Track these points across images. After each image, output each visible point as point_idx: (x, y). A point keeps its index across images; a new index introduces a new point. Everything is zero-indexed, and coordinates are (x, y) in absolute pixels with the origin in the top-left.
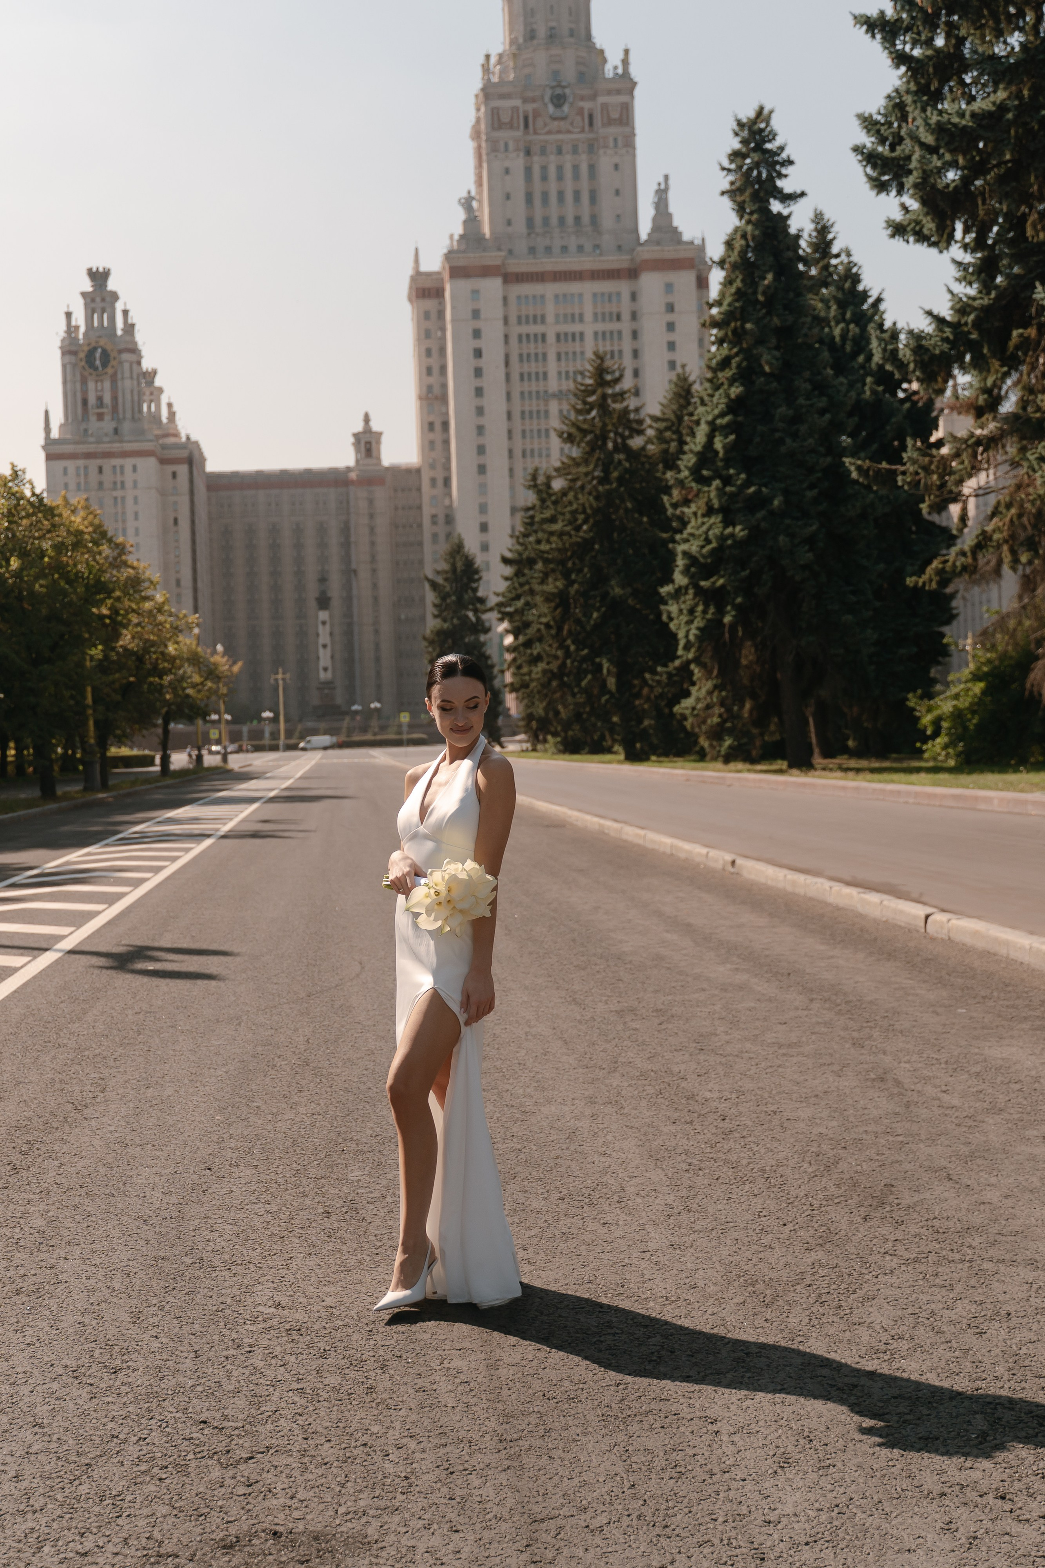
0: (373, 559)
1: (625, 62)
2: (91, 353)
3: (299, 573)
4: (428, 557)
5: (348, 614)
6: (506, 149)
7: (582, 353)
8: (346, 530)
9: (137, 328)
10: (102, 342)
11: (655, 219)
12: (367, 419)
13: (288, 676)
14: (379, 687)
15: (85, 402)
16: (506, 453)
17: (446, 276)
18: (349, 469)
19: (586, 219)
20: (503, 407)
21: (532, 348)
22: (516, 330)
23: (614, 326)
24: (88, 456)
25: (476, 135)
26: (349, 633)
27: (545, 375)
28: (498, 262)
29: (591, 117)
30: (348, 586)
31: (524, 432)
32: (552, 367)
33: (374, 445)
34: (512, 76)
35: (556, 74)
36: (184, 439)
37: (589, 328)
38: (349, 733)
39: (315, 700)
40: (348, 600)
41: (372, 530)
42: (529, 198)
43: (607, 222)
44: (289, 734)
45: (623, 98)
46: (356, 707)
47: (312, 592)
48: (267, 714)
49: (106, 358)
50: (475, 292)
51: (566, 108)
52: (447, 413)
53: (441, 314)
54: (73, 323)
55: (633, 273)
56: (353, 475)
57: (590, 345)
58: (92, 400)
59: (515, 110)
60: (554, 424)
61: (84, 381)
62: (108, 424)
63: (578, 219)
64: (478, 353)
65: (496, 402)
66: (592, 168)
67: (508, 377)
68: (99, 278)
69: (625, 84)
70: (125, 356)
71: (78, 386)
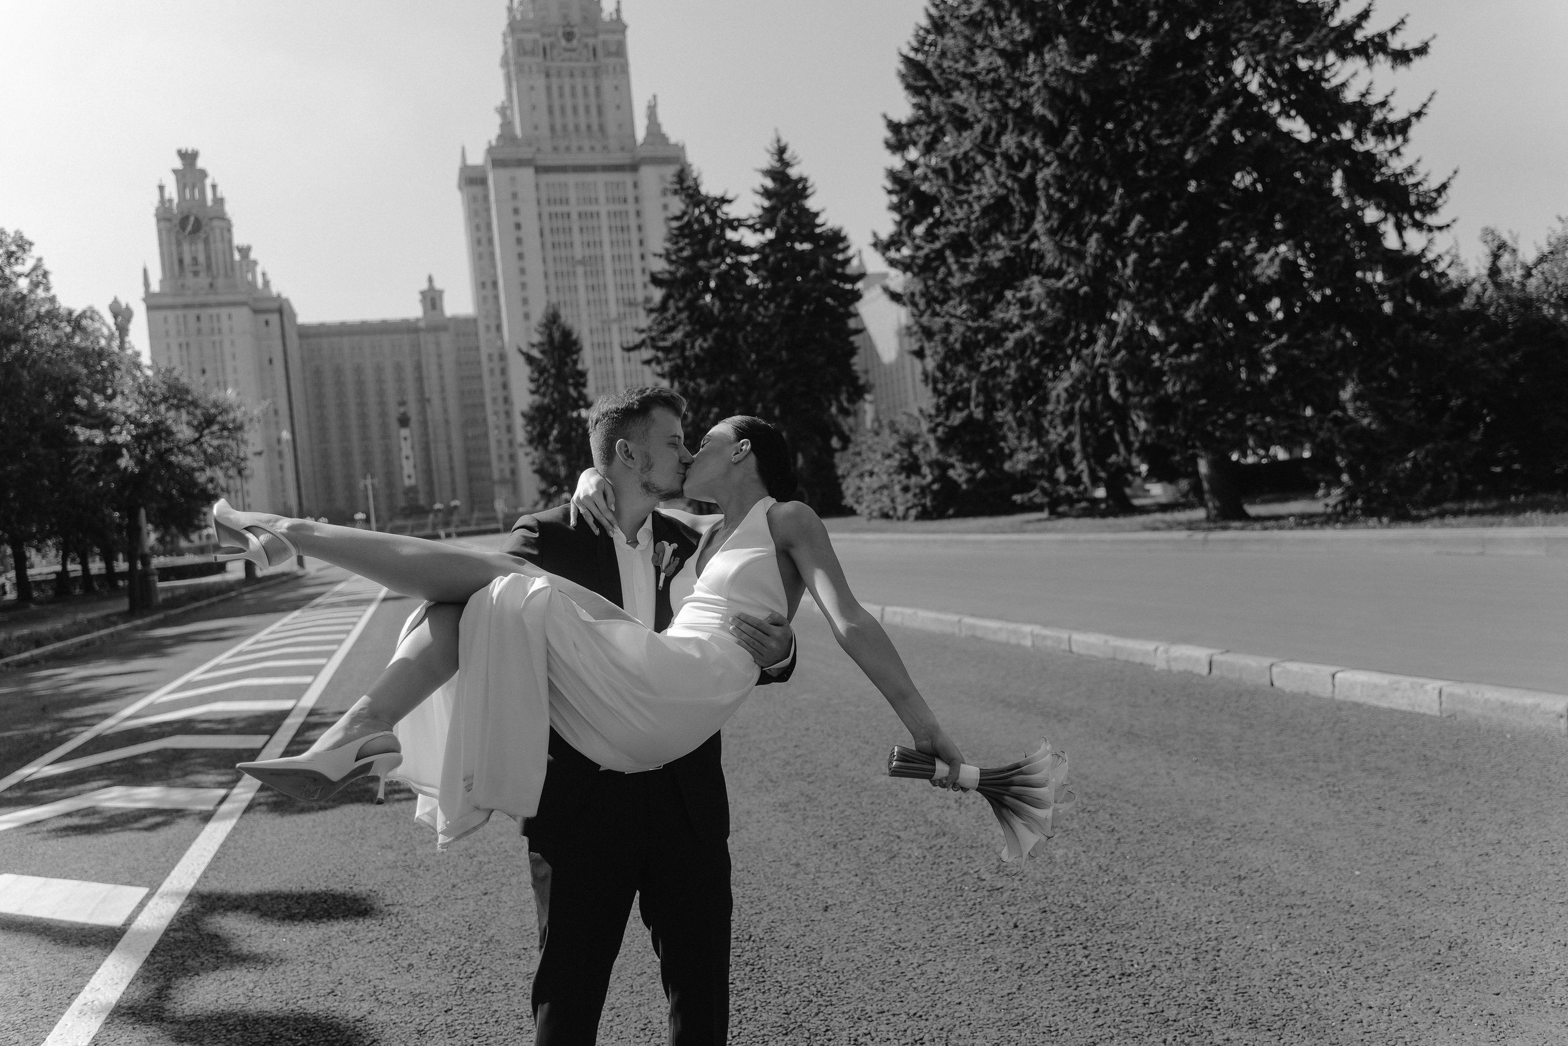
0: (443, 390)
1: (618, 11)
2: (183, 222)
3: (382, 403)
4: (487, 387)
5: (425, 433)
6: (530, 71)
7: (599, 228)
10: (194, 211)
11: (648, 128)
12: (430, 280)
13: (376, 481)
14: (454, 490)
15: (181, 262)
16: (545, 304)
17: (489, 167)
18: (418, 320)
19: (595, 127)
20: (540, 268)
21: (560, 223)
22: (547, 209)
23: (622, 207)
24: (187, 306)
25: (504, 62)
26: (426, 449)
27: (572, 244)
28: (529, 156)
29: (594, 50)
30: (423, 412)
31: (557, 288)
32: (577, 237)
33: (438, 301)
34: (531, 16)
35: (565, 16)
36: (276, 297)
39: (401, 502)
40: (424, 423)
41: (440, 367)
42: (550, 109)
43: (612, 129)
45: (617, 37)
46: (438, 506)
47: (393, 415)
48: (360, 516)
50: (512, 180)
51: (575, 43)
52: (495, 275)
53: (486, 198)
54: (167, 196)
55: (634, 168)
56: (422, 324)
57: (604, 222)
58: (187, 260)
59: (535, 42)
60: (581, 282)
61: (179, 244)
62: (203, 280)
63: (589, 127)
64: (518, 226)
65: (534, 264)
66: (598, 89)
67: (543, 245)
68: (189, 158)
69: (619, 26)
70: (216, 223)
71: (174, 248)
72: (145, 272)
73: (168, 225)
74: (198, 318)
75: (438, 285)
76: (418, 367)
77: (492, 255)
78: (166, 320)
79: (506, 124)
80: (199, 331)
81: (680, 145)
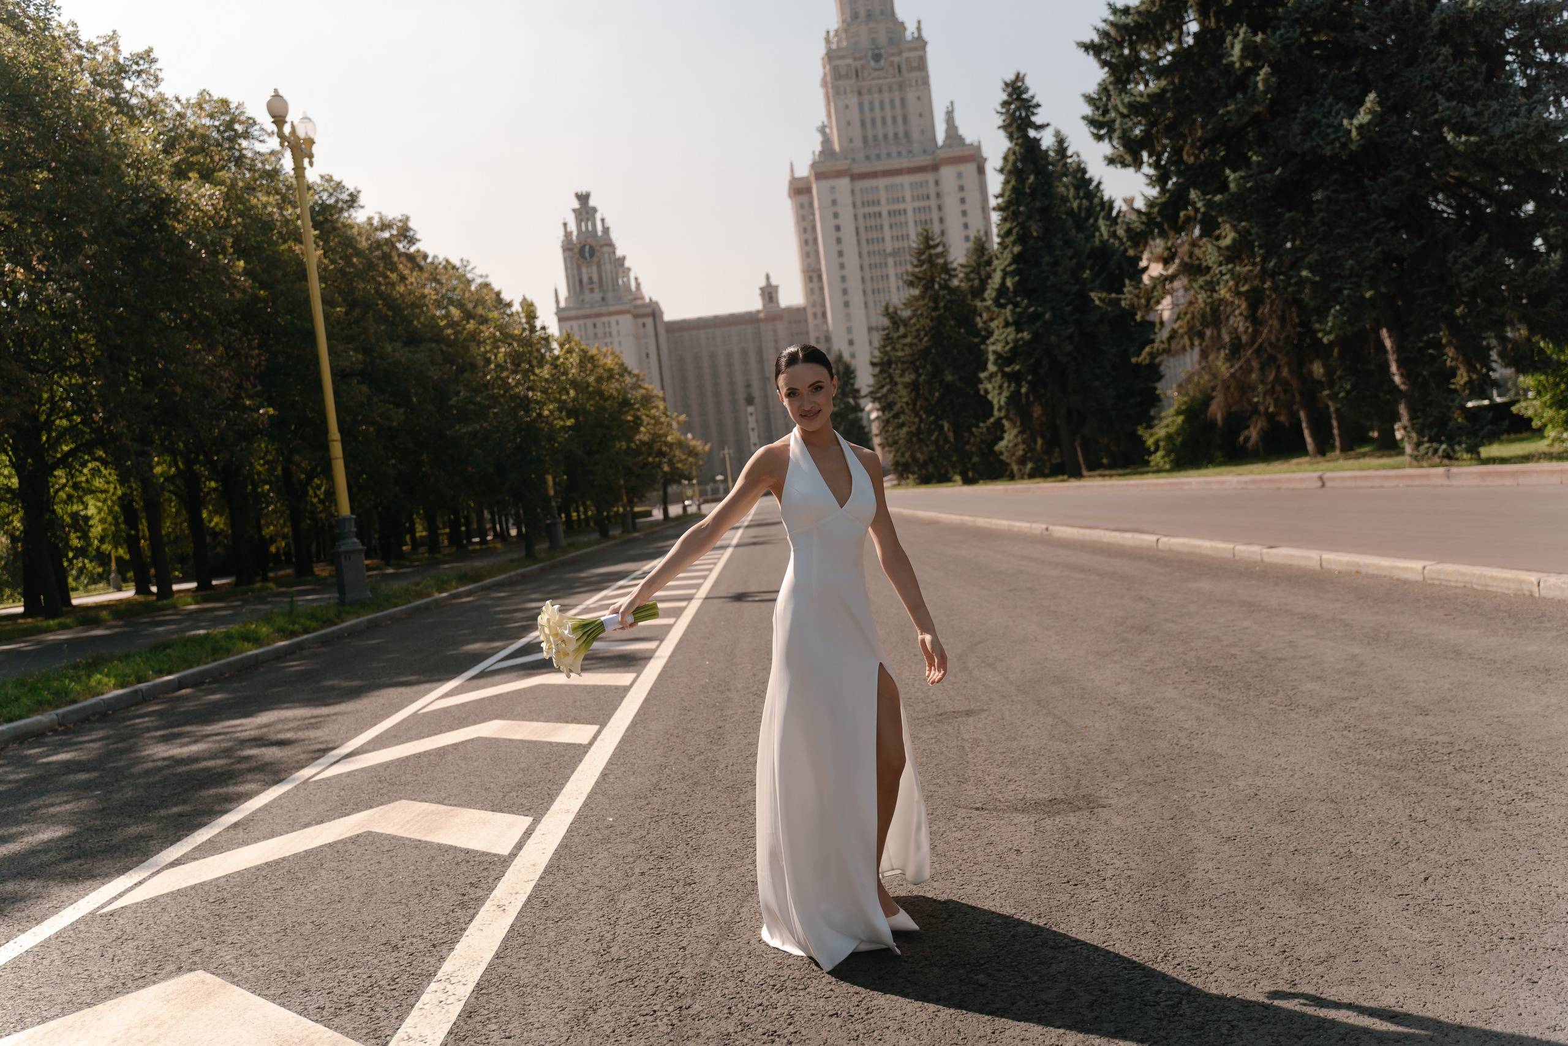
1: (919, 29)
2: (582, 250)
3: (732, 383)
5: (766, 407)
6: (845, 92)
7: (906, 223)
9: (611, 230)
10: (589, 241)
11: (947, 131)
12: (767, 277)
13: (731, 451)
15: (580, 282)
16: (861, 293)
17: (813, 179)
18: (758, 312)
19: (901, 134)
20: (857, 262)
21: (872, 222)
22: (861, 211)
23: (926, 203)
24: (586, 317)
25: (824, 84)
26: (768, 419)
27: (883, 239)
28: (846, 167)
29: (899, 67)
30: (764, 389)
31: (872, 278)
32: (887, 233)
33: (774, 295)
34: (845, 44)
35: (874, 40)
36: (647, 300)
37: (909, 206)
40: (766, 397)
42: (863, 124)
43: (916, 135)
45: (919, 53)
47: (741, 395)
48: (720, 477)
49: (592, 251)
50: (832, 189)
51: (882, 62)
52: (820, 270)
53: (811, 204)
54: (569, 229)
55: (935, 168)
56: (762, 315)
57: (910, 217)
58: (585, 279)
59: (849, 66)
60: (891, 272)
61: (579, 268)
62: (597, 295)
63: (896, 135)
64: (837, 228)
65: (852, 260)
66: (903, 100)
67: (858, 242)
68: (583, 198)
69: (920, 43)
70: (605, 249)
71: (575, 271)
72: (556, 291)
73: (570, 253)
74: (595, 325)
75: (774, 282)
76: (760, 352)
77: (817, 252)
78: (572, 328)
79: (826, 141)
80: (596, 335)
81: (976, 144)
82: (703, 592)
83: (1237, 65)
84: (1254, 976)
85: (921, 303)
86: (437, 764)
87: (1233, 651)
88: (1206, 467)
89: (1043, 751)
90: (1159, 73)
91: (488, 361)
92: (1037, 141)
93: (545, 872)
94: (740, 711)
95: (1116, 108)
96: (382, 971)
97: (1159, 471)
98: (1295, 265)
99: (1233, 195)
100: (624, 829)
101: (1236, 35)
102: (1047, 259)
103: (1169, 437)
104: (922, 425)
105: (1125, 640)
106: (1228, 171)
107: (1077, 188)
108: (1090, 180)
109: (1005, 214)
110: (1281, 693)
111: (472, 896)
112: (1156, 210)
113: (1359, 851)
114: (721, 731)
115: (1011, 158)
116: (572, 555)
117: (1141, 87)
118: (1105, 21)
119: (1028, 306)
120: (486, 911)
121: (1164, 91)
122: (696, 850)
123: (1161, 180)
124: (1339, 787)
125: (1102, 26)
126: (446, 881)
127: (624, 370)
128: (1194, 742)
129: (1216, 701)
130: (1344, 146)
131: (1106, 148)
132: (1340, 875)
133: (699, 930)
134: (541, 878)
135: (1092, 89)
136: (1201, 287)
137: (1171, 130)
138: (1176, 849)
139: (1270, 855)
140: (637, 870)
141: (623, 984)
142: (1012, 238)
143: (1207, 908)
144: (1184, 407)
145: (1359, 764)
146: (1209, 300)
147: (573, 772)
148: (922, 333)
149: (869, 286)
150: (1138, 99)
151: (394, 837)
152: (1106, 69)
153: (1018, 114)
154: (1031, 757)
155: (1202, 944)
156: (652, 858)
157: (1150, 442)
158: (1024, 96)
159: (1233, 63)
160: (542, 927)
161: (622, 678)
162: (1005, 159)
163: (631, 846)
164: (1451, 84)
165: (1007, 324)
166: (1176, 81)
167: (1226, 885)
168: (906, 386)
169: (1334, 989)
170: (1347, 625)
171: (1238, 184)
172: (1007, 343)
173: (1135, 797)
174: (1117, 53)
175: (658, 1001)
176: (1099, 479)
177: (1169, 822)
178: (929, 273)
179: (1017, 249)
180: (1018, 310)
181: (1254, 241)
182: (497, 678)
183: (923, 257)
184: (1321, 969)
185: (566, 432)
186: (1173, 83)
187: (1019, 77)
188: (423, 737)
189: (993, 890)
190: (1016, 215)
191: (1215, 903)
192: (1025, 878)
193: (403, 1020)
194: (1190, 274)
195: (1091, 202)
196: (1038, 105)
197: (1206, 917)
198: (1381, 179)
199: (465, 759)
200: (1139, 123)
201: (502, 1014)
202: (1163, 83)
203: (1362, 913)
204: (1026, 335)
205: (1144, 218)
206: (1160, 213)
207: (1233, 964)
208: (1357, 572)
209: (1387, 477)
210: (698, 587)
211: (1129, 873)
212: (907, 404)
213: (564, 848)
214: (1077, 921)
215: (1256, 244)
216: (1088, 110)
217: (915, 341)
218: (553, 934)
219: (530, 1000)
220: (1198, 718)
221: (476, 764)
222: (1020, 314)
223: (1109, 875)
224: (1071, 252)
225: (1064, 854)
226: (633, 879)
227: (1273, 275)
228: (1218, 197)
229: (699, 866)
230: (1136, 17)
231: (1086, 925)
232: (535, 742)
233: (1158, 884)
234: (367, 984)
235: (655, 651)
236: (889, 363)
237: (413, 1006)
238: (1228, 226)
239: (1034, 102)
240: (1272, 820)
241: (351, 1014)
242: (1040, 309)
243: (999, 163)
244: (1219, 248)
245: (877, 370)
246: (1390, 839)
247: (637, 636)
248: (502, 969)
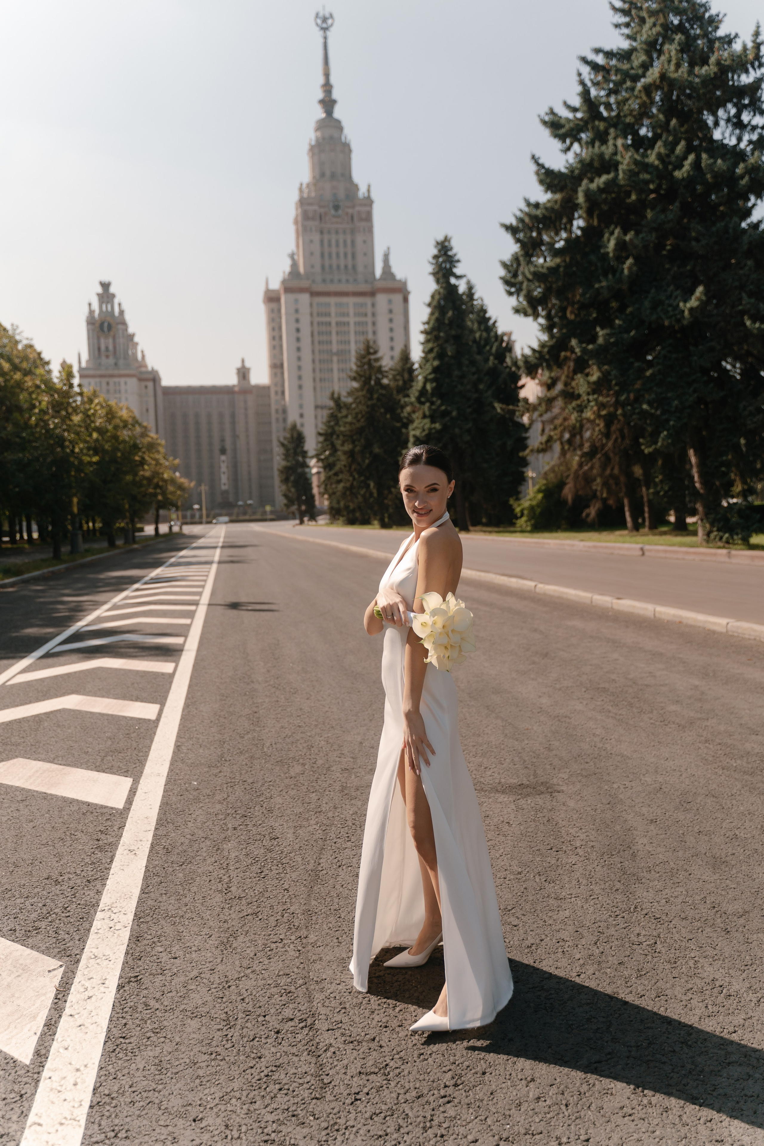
0: (247, 430)
1: (369, 191)
2: (102, 325)
3: (210, 437)
4: (274, 430)
5: (235, 457)
6: (311, 230)
7: (349, 332)
8: (233, 416)
9: (125, 312)
10: (108, 319)
11: (383, 269)
12: (243, 361)
13: (207, 488)
14: (250, 494)
15: (99, 349)
16: (312, 380)
17: (282, 292)
18: (234, 386)
19: (350, 266)
20: (311, 357)
21: (324, 328)
22: (316, 319)
23: (364, 319)
24: (102, 376)
25: (296, 222)
26: (235, 467)
27: (331, 342)
28: (307, 286)
29: (352, 217)
30: (234, 443)
31: (321, 370)
32: (334, 338)
33: (247, 375)
34: (313, 194)
35: (335, 195)
36: (150, 369)
37: (352, 320)
38: (238, 515)
39: (219, 499)
40: (235, 450)
41: (246, 416)
42: (322, 255)
43: (360, 268)
44: (208, 516)
45: (367, 209)
46: (240, 503)
47: (217, 447)
48: (196, 506)
49: (110, 327)
50: (296, 301)
51: (340, 212)
52: (283, 360)
53: (279, 310)
54: (92, 308)
55: (372, 294)
56: (237, 389)
57: (352, 328)
58: (103, 348)
59: (315, 211)
60: (335, 366)
61: (98, 338)
62: (111, 361)
63: (346, 267)
64: (298, 330)
65: (307, 355)
66: (353, 242)
67: (313, 342)
68: (105, 286)
69: (368, 202)
70: (120, 327)
71: (96, 340)
72: (79, 355)
73: (92, 327)
74: (108, 384)
75: (247, 365)
77: (281, 346)
79: (294, 265)
80: (108, 391)
81: (404, 280)
82: (205, 599)
83: (611, 255)
84: (699, 924)
85: (360, 393)
86: (37, 730)
87: (613, 677)
88: (556, 531)
89: (502, 747)
90: (557, 253)
91: (34, 407)
92: (455, 287)
93: (157, 824)
94: (267, 700)
95: (523, 274)
96: (53, 900)
97: (522, 531)
98: (638, 400)
99: (600, 345)
100: (208, 792)
101: (612, 233)
102: (456, 373)
103: (532, 508)
104: (355, 483)
105: (534, 663)
106: (598, 329)
107: (480, 323)
108: (489, 319)
109: (429, 337)
110: (655, 712)
111: (105, 842)
112: (546, 350)
113: (742, 834)
114: (257, 715)
115: (437, 297)
116: (89, 559)
117: (541, 261)
118: (521, 210)
119: (441, 405)
120: (121, 853)
121: (558, 266)
122: (270, 811)
123: (548, 329)
124: (714, 786)
125: (519, 214)
126: (80, 827)
127: (136, 422)
128: (607, 746)
129: (611, 714)
130: (678, 321)
131: (513, 301)
132: (734, 851)
133: (294, 876)
134: (156, 829)
135: (507, 257)
136: (574, 409)
137: (561, 293)
138: (618, 827)
139: (683, 834)
140: (230, 826)
141: (249, 917)
142: (431, 356)
143: (653, 872)
144: (543, 488)
145: (723, 769)
146: (579, 419)
147: (152, 741)
148: (360, 416)
149: (318, 375)
150: (540, 269)
151: (23, 789)
152: (518, 245)
153: (443, 265)
154: (495, 750)
155: (658, 899)
156: (238, 817)
157: (518, 510)
158: (450, 253)
159: (608, 253)
160: (171, 869)
161: (166, 667)
162: (433, 297)
163: (218, 806)
164: (751, 287)
165: (424, 417)
166: (568, 260)
167: (660, 856)
168: (345, 453)
169: (755, 936)
170: (684, 662)
171: (605, 339)
172: (424, 430)
173: (578, 786)
174: (528, 235)
175: (282, 930)
176: (482, 533)
177: (608, 806)
178: (368, 373)
179: (436, 363)
180: (433, 407)
181: (611, 381)
182: (62, 659)
183: (366, 360)
184: (742, 921)
185: (91, 466)
186: (565, 261)
187: (446, 239)
188: (17, 706)
189: (500, 852)
190: (437, 338)
191: (657, 869)
192: (520, 845)
193: (85, 942)
194: (565, 397)
195: (489, 333)
196: (458, 261)
197: (654, 880)
198: (700, 347)
199: (59, 726)
200: (540, 287)
201: (163, 938)
202: (558, 260)
203: (757, 880)
204: (438, 426)
205: (537, 355)
206: (549, 352)
207: (683, 915)
208: (680, 622)
209: (687, 553)
210: (200, 594)
211: (592, 844)
212: (345, 466)
213: (165, 805)
214: (567, 879)
215: (614, 382)
216: (502, 272)
217: (354, 421)
218: (181, 875)
219: (182, 929)
220: (604, 728)
221: (70, 731)
222: (435, 411)
223: (578, 845)
224: (474, 369)
225: (542, 827)
226: (229, 833)
227: (623, 405)
228: (590, 347)
229: (277, 825)
230: (544, 211)
231: (574, 882)
232: (112, 715)
233: (614, 853)
234: (45, 912)
235: (183, 645)
236: (332, 434)
237: (89, 930)
238: (595, 368)
239: (456, 258)
240: (676, 808)
241: (40, 937)
242: (449, 408)
243: (428, 299)
244: (589, 383)
245: (321, 439)
246: (759, 827)
247: (165, 631)
248: (150, 902)
